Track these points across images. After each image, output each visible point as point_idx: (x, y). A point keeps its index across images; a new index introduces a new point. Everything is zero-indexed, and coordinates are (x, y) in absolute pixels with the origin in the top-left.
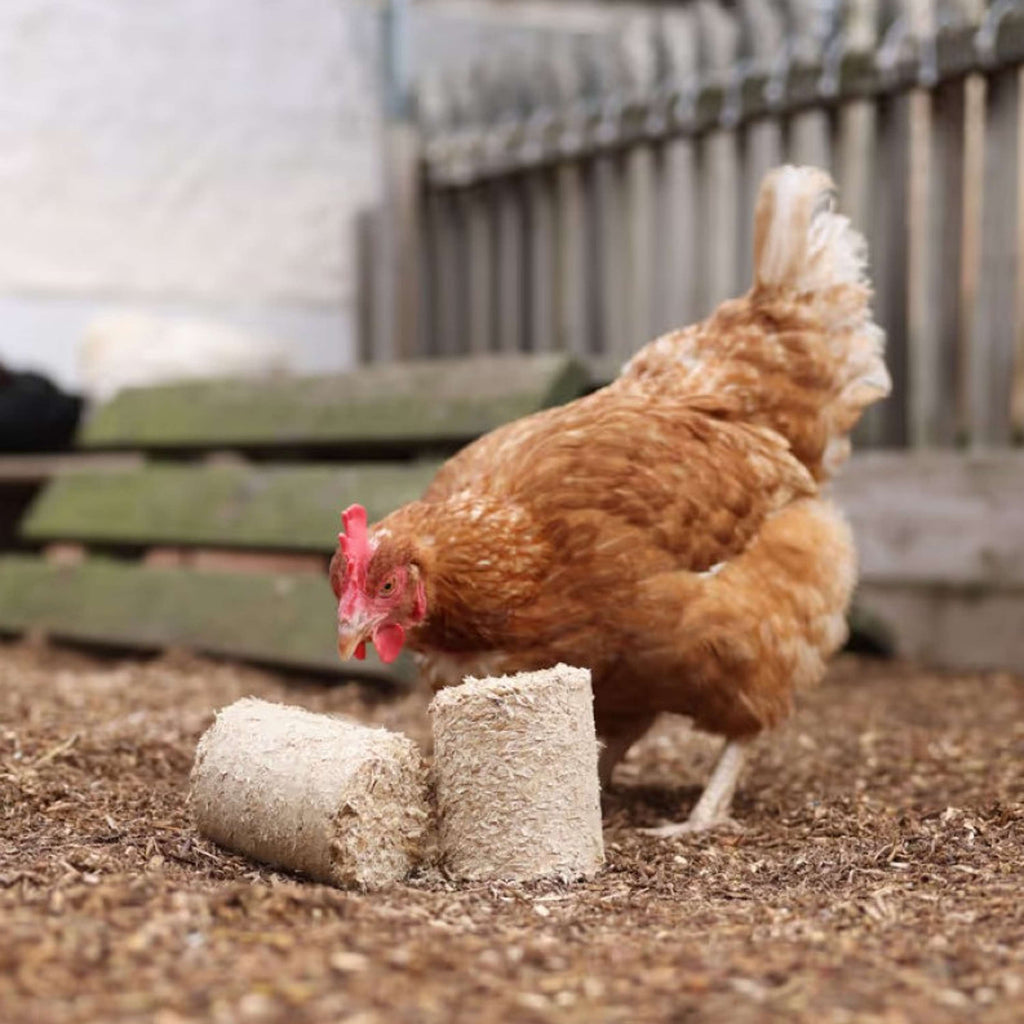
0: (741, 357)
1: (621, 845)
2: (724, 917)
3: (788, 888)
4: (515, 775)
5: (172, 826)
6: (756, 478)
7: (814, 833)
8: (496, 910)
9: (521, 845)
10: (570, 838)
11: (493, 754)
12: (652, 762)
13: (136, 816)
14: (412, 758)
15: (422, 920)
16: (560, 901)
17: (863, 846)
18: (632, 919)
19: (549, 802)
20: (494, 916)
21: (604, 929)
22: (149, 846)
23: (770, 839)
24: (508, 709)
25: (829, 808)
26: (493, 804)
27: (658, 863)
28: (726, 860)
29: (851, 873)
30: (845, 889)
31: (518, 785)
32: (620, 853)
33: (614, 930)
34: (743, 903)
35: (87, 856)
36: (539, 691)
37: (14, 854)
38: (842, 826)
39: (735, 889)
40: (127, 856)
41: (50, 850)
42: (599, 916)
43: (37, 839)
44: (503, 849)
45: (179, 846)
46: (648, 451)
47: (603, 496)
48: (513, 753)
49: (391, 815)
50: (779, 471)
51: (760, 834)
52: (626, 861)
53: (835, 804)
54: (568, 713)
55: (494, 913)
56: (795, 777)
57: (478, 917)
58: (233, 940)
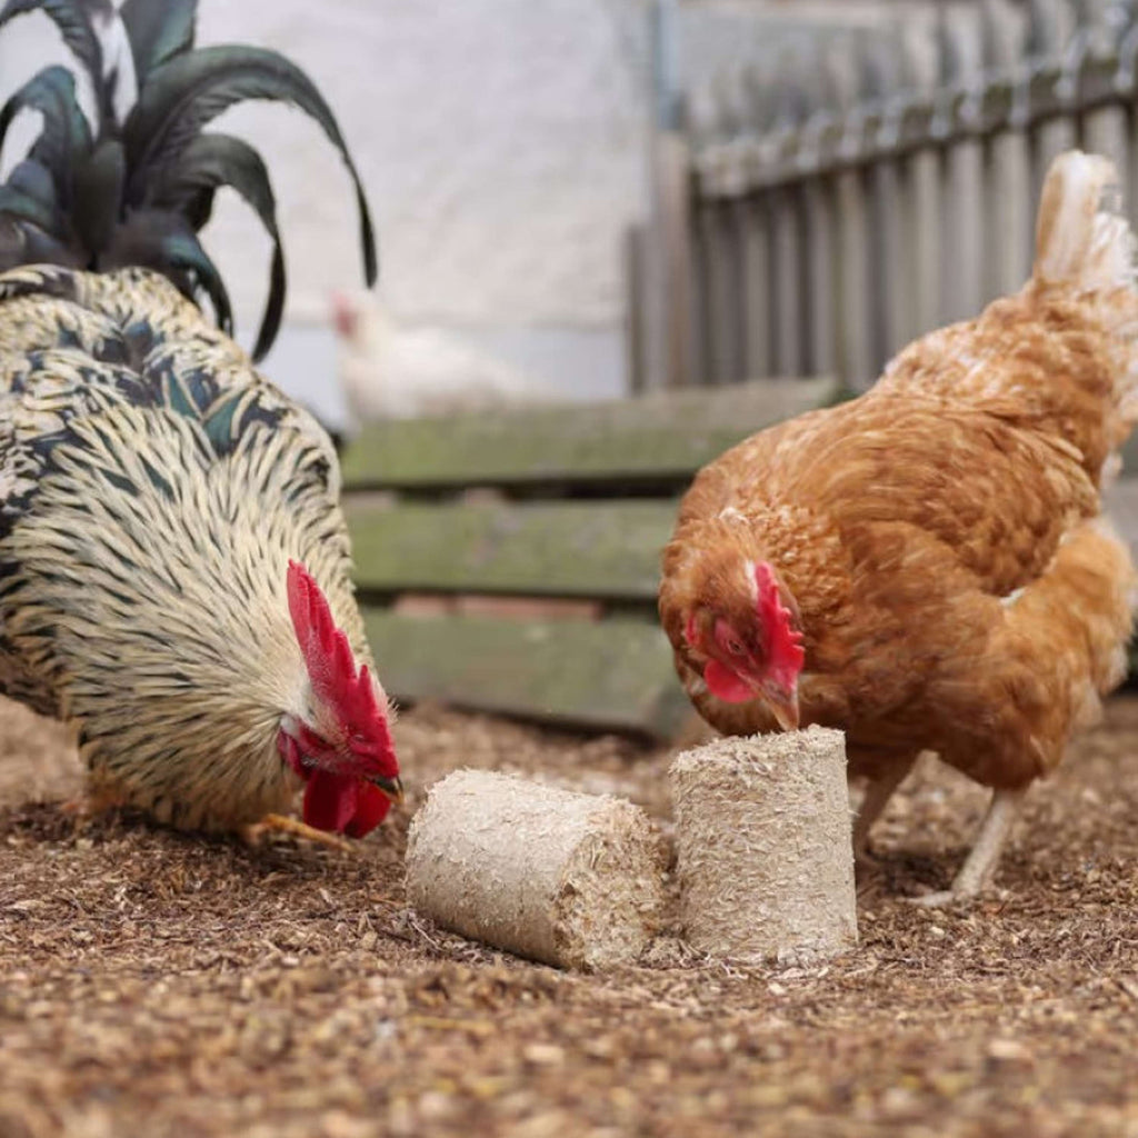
0: (1025, 356)
1: (876, 915)
2: (971, 996)
3: (1048, 961)
4: (751, 849)
5: (391, 899)
6: (1054, 495)
7: (1084, 899)
8: (725, 990)
9: (758, 924)
10: (813, 918)
11: (730, 826)
12: (921, 821)
13: (354, 889)
14: (639, 825)
15: (644, 1002)
16: (801, 978)
17: (1131, 914)
18: (873, 999)
19: (790, 879)
20: (723, 997)
21: (841, 1010)
22: (362, 922)
23: (1036, 907)
24: (746, 778)
25: (1102, 871)
26: (730, 879)
27: (914, 933)
28: (986, 931)
29: (1118, 944)
30: (1109, 962)
31: (756, 860)
32: (873, 922)
33: (851, 1010)
34: (997, 980)
35: (293, 934)
36: (778, 758)
37: (220, 930)
38: (1112, 891)
39: (991, 963)
40: (337, 934)
41: (259, 926)
42: (837, 995)
43: (246, 914)
44: (740, 928)
45: (394, 922)
46: (954, 459)
47: (915, 508)
48: (750, 826)
49: (619, 889)
50: (1073, 487)
51: (1027, 900)
52: (879, 933)
53: (1109, 867)
54: (812, 781)
55: (723, 993)
56: (1075, 835)
57: (703, 998)
58: (428, 1029)
